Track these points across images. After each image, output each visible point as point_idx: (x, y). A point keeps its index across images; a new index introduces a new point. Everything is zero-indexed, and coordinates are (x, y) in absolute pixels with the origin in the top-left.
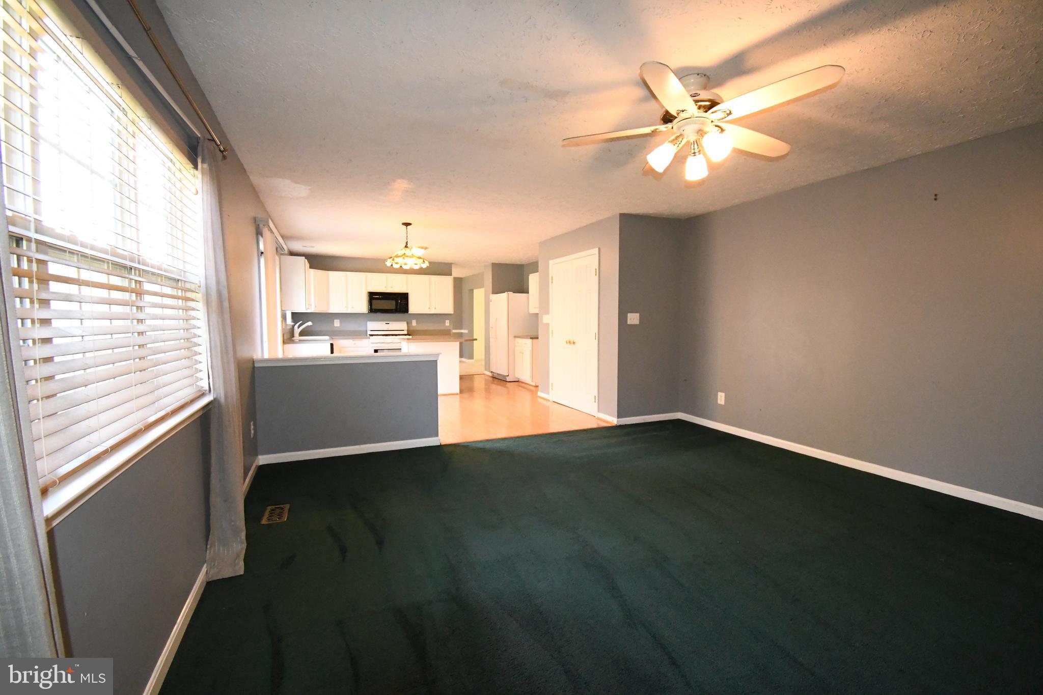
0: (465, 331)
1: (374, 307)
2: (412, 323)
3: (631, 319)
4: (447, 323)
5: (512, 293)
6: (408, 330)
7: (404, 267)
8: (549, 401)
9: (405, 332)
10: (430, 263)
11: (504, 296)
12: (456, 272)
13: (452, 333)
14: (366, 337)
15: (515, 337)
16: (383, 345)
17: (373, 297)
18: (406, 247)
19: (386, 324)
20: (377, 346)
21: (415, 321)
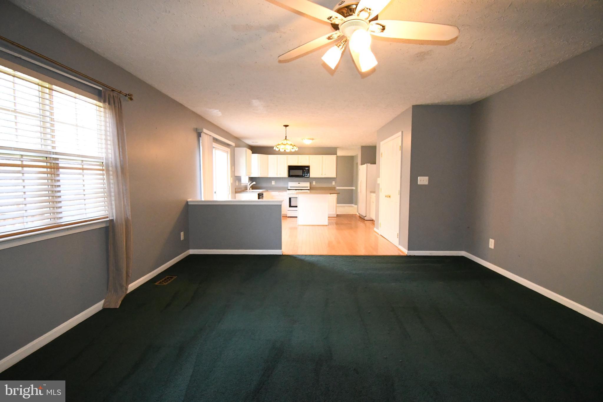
0: (354, 188)
2: (313, 183)
3: (421, 181)
4: (334, 183)
5: (369, 164)
7: (287, 151)
8: (378, 234)
9: (309, 188)
10: (299, 148)
11: (365, 166)
12: (340, 153)
13: (336, 189)
15: (371, 192)
17: (291, 168)
18: (286, 139)
19: (298, 183)
20: (291, 196)
21: (315, 182)
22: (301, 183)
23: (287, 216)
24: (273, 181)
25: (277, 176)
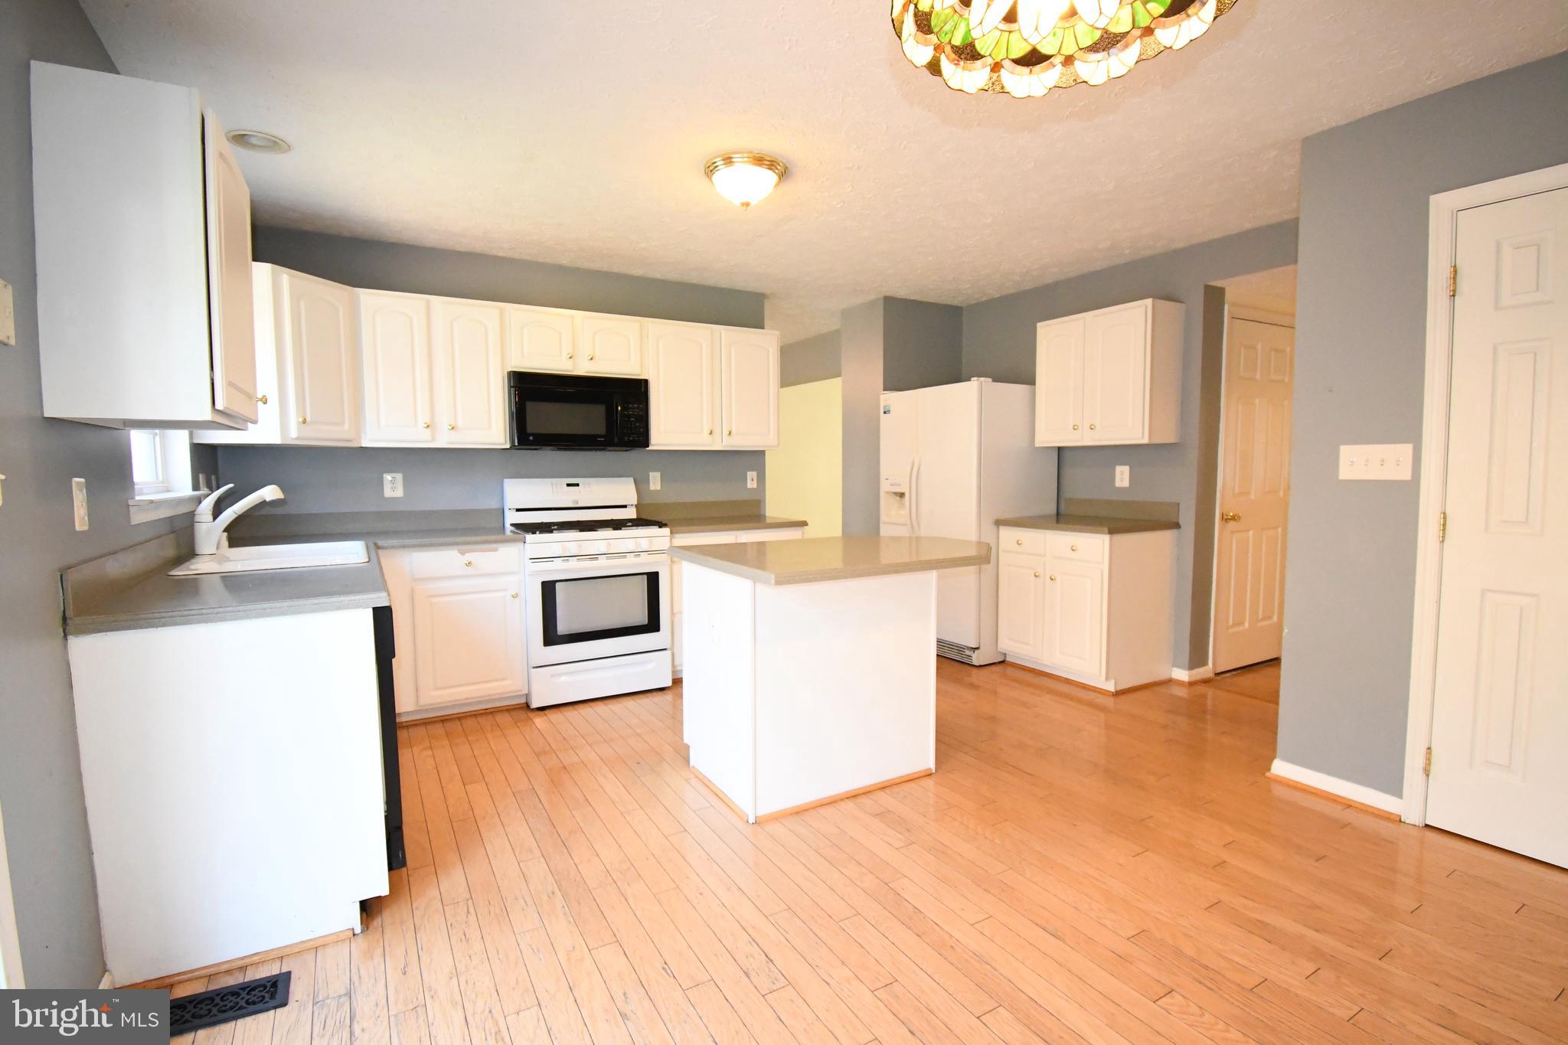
1: (532, 427)
2: (652, 481)
4: (753, 481)
5: (990, 380)
6: (638, 507)
9: (631, 513)
14: (500, 537)
15: (999, 522)
16: (573, 563)
17: (526, 389)
19: (568, 485)
20: (554, 571)
21: (658, 474)
22: (584, 484)
23: (529, 704)
24: (388, 477)
25: (433, 440)
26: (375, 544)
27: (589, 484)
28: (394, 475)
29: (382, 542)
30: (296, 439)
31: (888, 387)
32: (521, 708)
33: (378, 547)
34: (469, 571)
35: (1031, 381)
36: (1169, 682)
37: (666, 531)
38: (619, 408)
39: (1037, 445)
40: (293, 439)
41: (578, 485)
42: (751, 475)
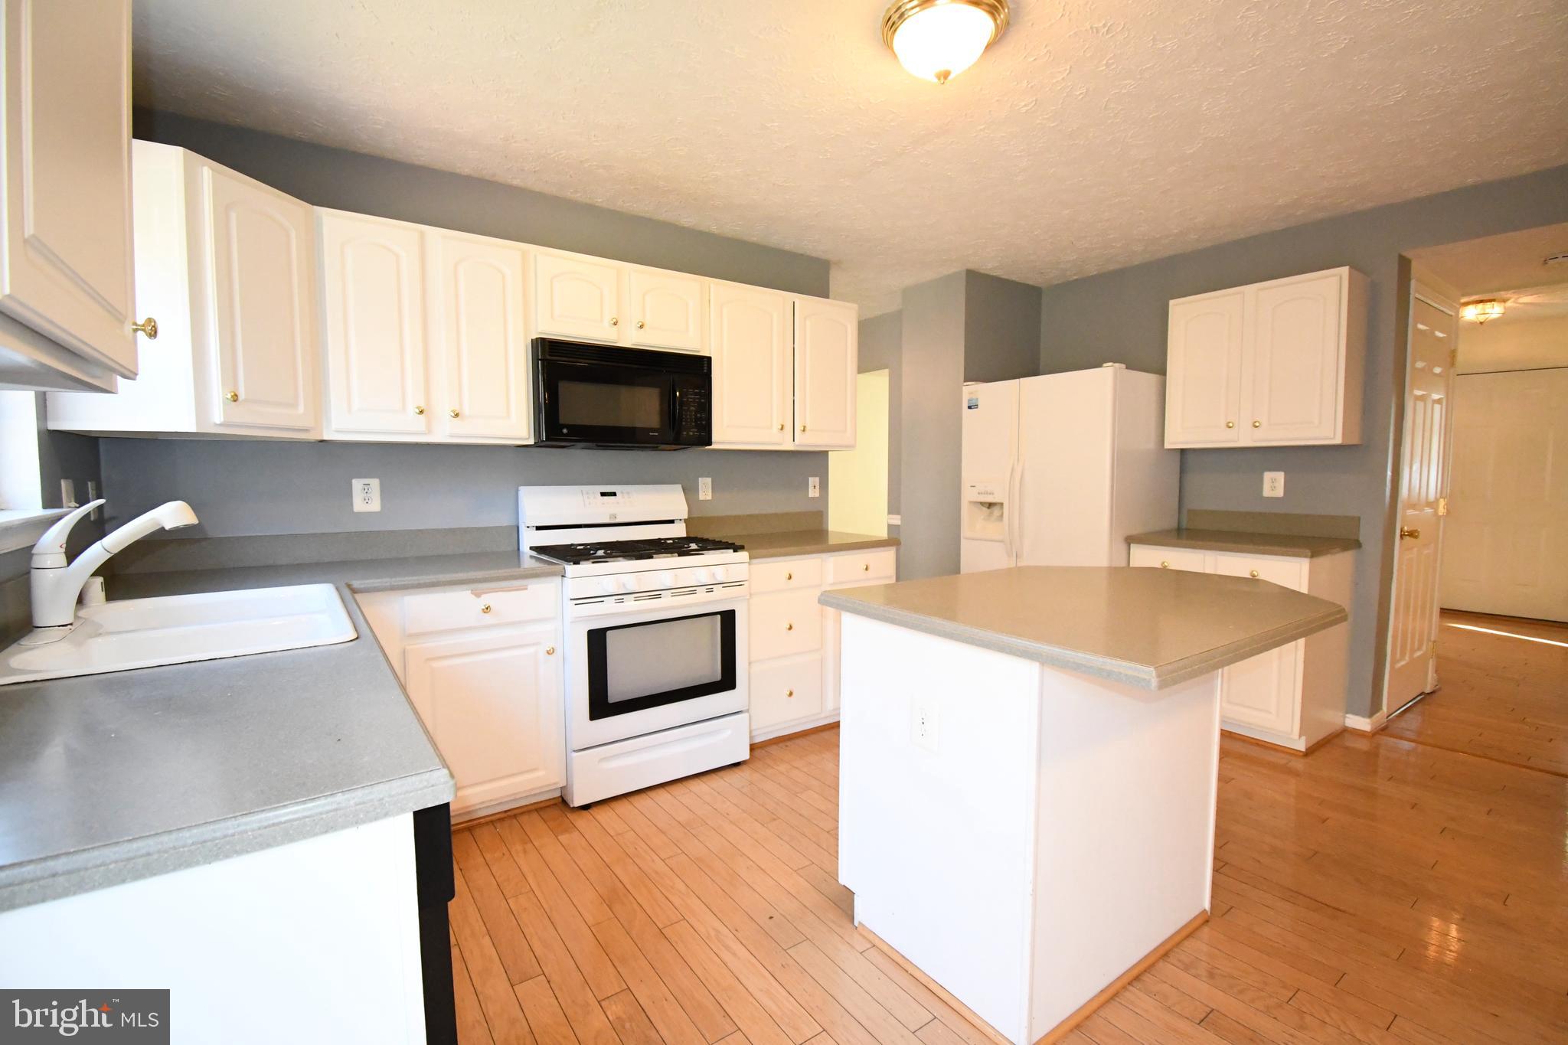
1: (566, 417)
2: (697, 489)
4: (815, 488)
6: (689, 522)
9: (678, 531)
14: (513, 564)
16: (630, 604)
19: (603, 494)
20: (604, 615)
21: (709, 480)
22: (622, 493)
23: (569, 801)
24: (357, 484)
25: (429, 431)
26: (349, 586)
27: (628, 493)
28: (367, 481)
29: (358, 582)
30: (221, 425)
31: (968, 378)
32: (555, 804)
33: (354, 591)
34: (488, 619)
35: (1161, 371)
36: (1345, 731)
37: (743, 555)
38: (678, 394)
39: (1167, 446)
40: (216, 425)
41: (614, 494)
42: (814, 481)
